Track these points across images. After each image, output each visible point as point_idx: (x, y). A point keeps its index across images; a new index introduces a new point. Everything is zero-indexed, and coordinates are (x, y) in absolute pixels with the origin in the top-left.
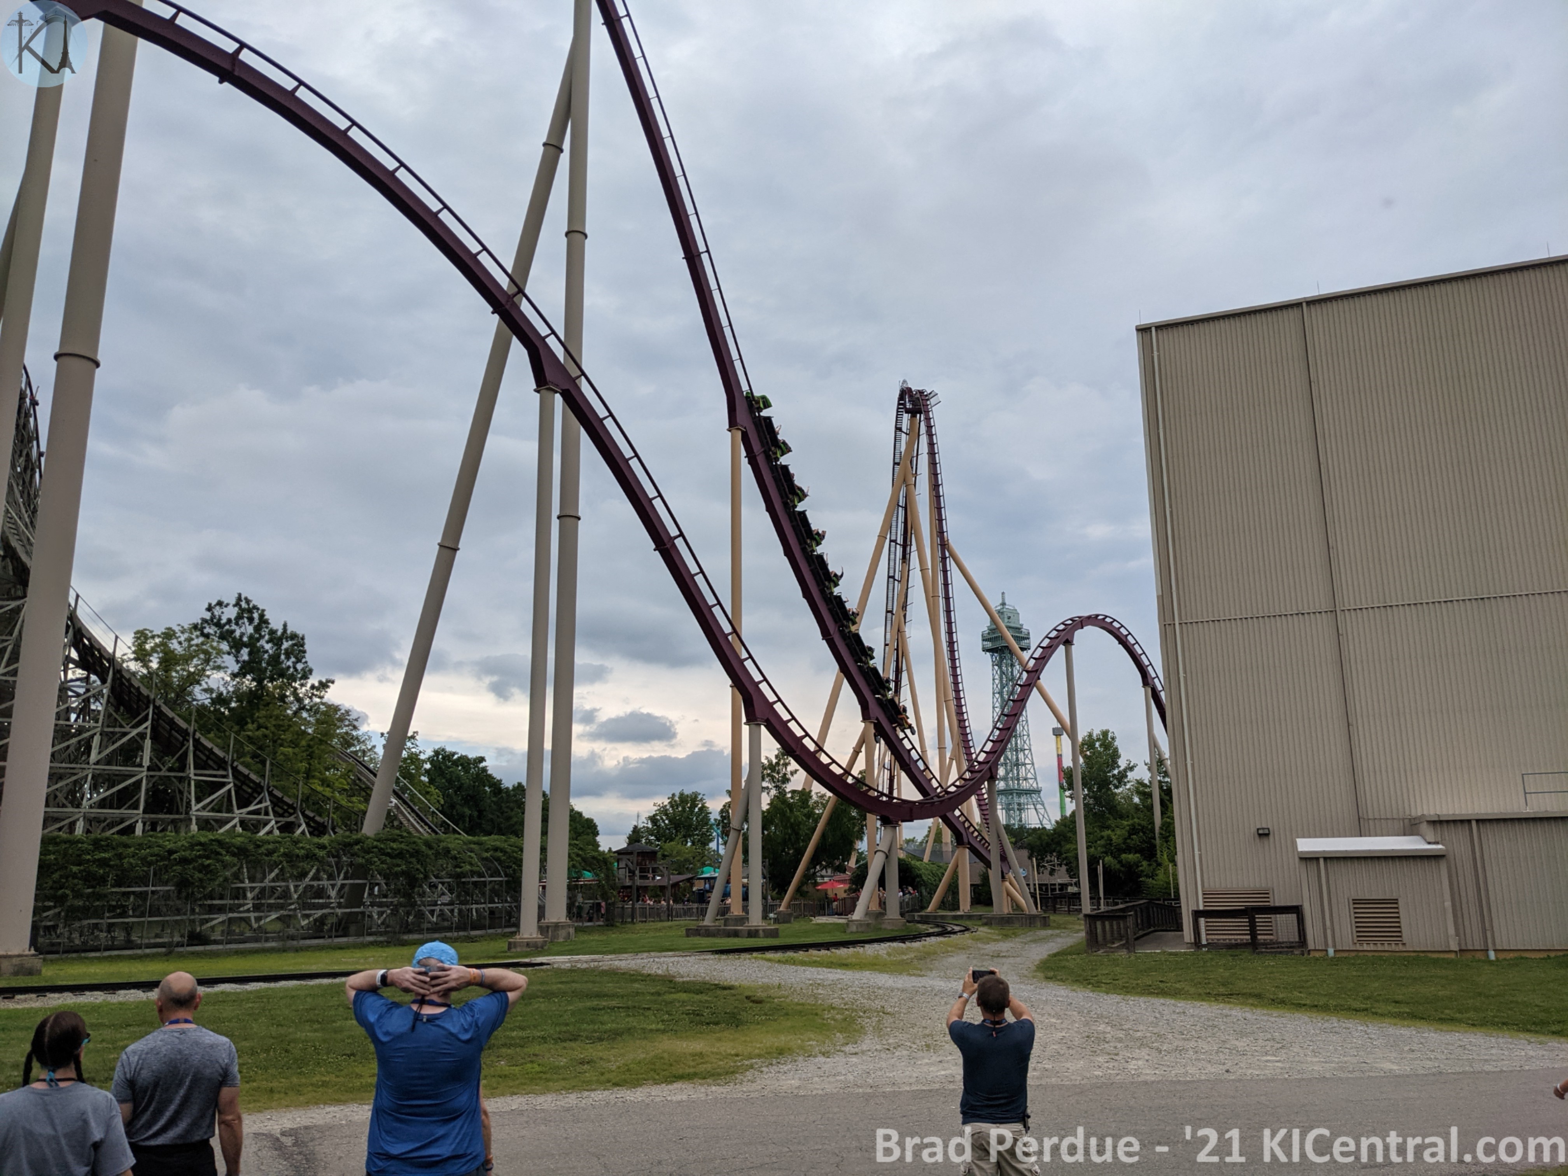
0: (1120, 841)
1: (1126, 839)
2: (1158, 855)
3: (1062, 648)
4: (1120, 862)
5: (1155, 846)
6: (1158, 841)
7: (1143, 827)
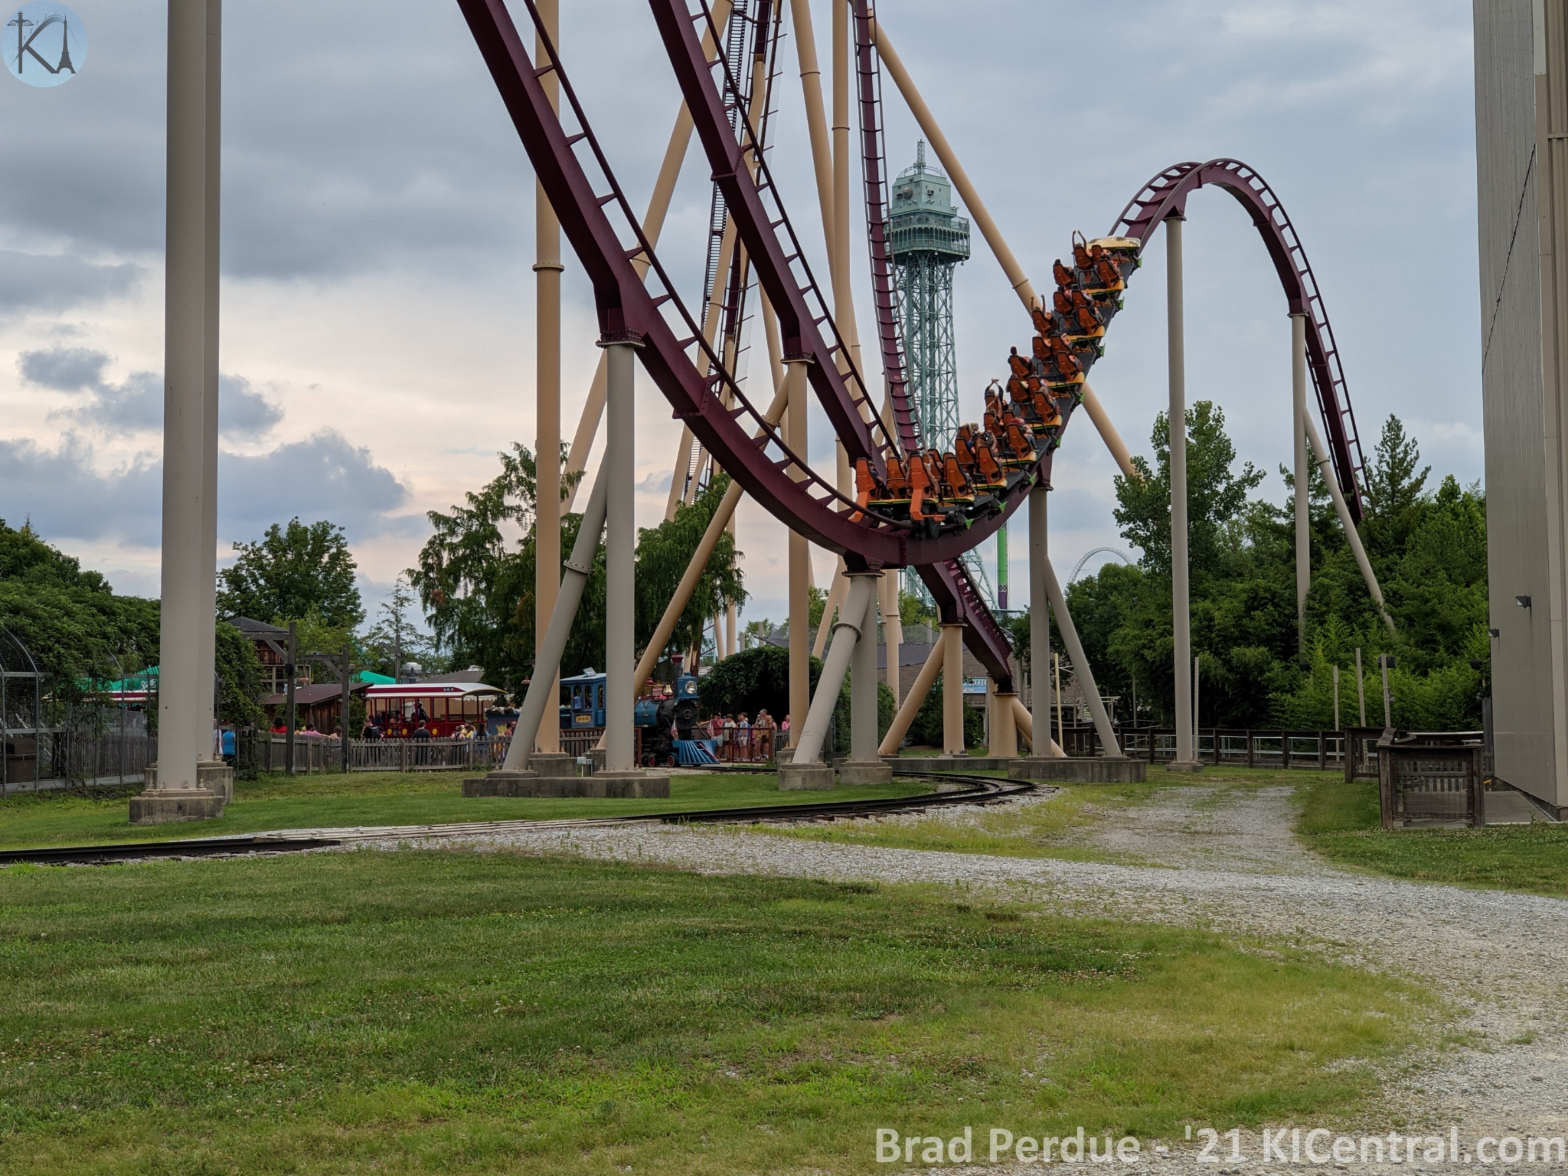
0: (1230, 621)
1: (1240, 618)
2: (1302, 650)
3: (1162, 226)
4: (1227, 662)
5: (1294, 632)
6: (1302, 622)
7: (1274, 595)
